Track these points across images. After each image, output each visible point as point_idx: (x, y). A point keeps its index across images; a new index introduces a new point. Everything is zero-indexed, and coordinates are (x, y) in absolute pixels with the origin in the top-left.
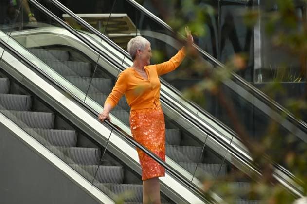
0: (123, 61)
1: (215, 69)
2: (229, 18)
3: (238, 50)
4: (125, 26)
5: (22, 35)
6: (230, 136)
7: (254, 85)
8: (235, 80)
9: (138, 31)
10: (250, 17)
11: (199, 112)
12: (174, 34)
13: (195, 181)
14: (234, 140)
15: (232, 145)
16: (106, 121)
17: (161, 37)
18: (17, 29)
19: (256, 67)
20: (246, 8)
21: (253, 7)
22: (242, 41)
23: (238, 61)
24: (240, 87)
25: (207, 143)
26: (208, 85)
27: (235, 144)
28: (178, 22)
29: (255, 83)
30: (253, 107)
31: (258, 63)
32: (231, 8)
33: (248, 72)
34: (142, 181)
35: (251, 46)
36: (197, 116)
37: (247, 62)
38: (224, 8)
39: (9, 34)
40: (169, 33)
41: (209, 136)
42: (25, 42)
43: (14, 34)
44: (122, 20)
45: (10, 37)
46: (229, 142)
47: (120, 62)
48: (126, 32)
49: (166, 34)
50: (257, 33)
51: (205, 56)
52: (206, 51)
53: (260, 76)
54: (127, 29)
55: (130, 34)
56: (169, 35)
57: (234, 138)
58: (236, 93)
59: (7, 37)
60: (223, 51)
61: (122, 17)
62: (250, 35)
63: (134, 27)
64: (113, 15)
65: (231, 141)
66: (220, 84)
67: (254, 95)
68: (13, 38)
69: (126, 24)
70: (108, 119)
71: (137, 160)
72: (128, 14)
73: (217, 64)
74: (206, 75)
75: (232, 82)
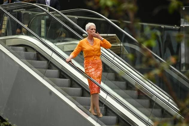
0: (113, 59)
1: (161, 63)
2: (169, 37)
3: (173, 54)
4: (115, 40)
5: (62, 45)
6: (168, 98)
7: (181, 72)
8: (171, 69)
9: (122, 43)
10: (179, 37)
11: (152, 86)
12: (140, 45)
13: (150, 121)
14: (170, 100)
15: (169, 102)
16: (70, 62)
17: (133, 46)
18: (59, 42)
19: (182, 62)
20: (177, 32)
21: (181, 32)
22: (175, 49)
23: (173, 60)
24: (174, 73)
25: (156, 101)
26: (157, 72)
27: (171, 102)
28: (142, 39)
29: (182, 71)
30: (180, 83)
31: (183, 60)
32: (169, 32)
33: (178, 65)
34: (91, 95)
35: (179, 52)
36: (151, 87)
37: (177, 60)
38: (166, 32)
39: (55, 44)
40: (137, 44)
41: (157, 98)
42: (63, 48)
43: (58, 44)
44: (113, 37)
45: (56, 45)
46: (167, 101)
47: (112, 59)
48: (115, 43)
49: (136, 45)
50: (183, 45)
51: (156, 56)
52: (157, 54)
53: (184, 68)
54: (116, 42)
55: (117, 44)
56: (138, 46)
57: (170, 99)
58: (172, 76)
59: (54, 46)
60: (165, 54)
61: (113, 36)
62: (179, 46)
63: (119, 41)
64: (109, 35)
65: (169, 101)
66: (163, 71)
67: (181, 77)
68: (57, 46)
69: (115, 39)
70: (70, 61)
71: (87, 84)
72: (116, 34)
73: (162, 61)
74: (156, 66)
75: (170, 70)
